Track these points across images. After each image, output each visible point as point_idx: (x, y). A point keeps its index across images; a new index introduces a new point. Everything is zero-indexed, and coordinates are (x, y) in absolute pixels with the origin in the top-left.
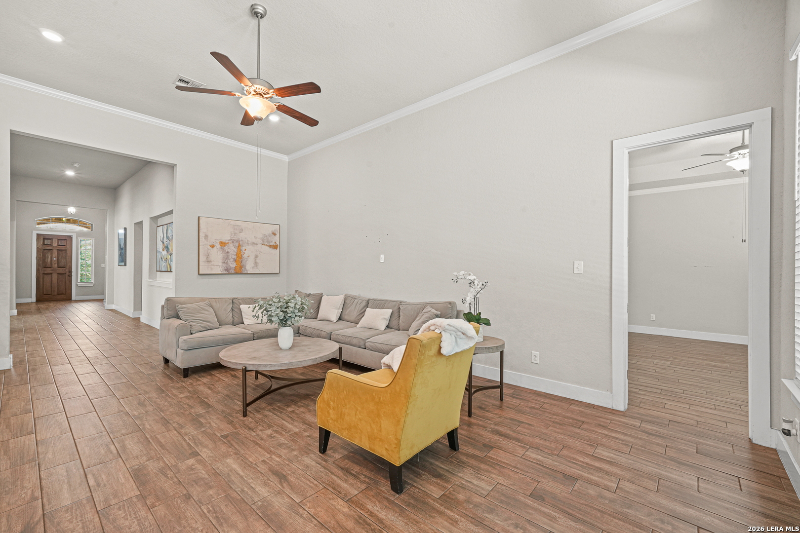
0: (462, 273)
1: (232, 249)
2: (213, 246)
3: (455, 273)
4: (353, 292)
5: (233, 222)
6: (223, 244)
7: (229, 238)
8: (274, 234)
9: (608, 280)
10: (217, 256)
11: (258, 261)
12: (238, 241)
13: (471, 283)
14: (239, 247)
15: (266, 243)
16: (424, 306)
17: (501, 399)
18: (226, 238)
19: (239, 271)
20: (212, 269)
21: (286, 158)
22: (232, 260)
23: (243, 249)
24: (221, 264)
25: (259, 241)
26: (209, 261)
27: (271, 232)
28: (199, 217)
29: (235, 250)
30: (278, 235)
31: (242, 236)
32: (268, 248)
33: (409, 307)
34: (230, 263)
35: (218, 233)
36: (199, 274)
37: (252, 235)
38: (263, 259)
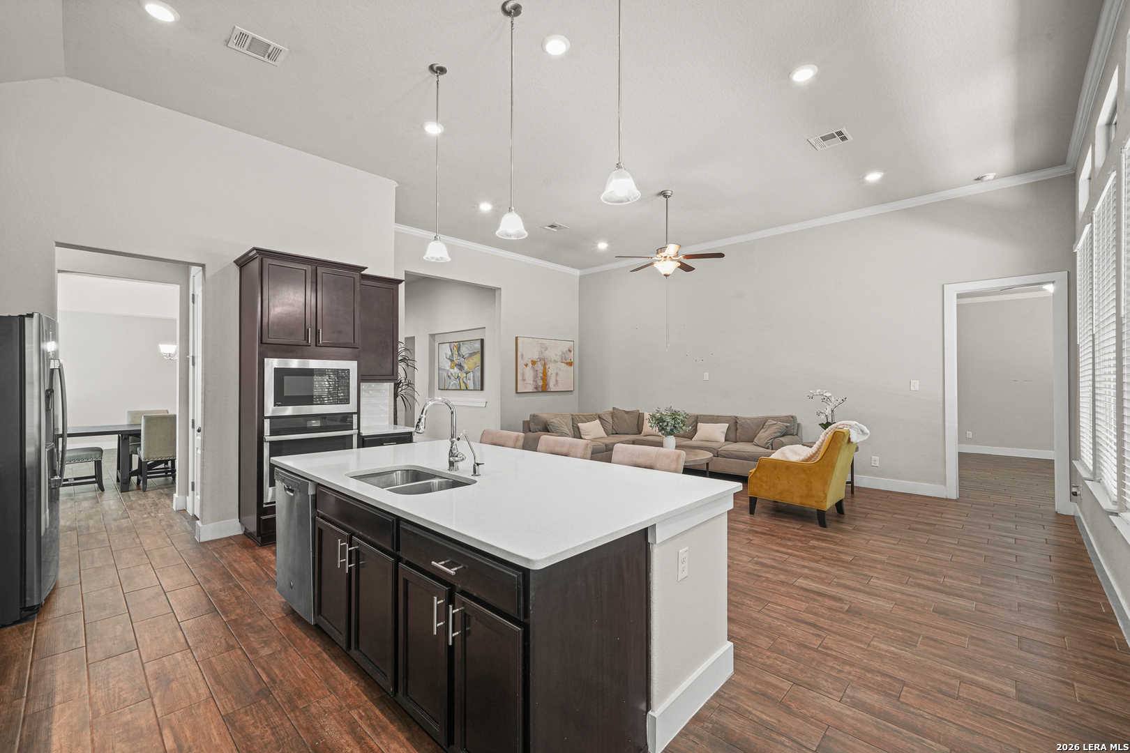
0: (818, 391)
1: (539, 367)
2: (526, 365)
4: (677, 408)
5: (540, 341)
6: (534, 363)
7: (537, 357)
8: (570, 351)
10: (529, 374)
11: (558, 379)
12: (544, 359)
13: (826, 400)
14: (545, 365)
15: (564, 361)
16: (765, 420)
18: (536, 357)
19: (543, 389)
20: (526, 387)
21: (578, 272)
22: (540, 378)
23: (547, 367)
24: (532, 382)
25: (558, 358)
26: (524, 380)
27: (567, 349)
28: (517, 338)
29: (542, 368)
30: (572, 352)
31: (547, 354)
32: (565, 365)
33: (748, 421)
34: (538, 381)
35: (530, 352)
36: (517, 392)
37: (554, 353)
38: (561, 377)
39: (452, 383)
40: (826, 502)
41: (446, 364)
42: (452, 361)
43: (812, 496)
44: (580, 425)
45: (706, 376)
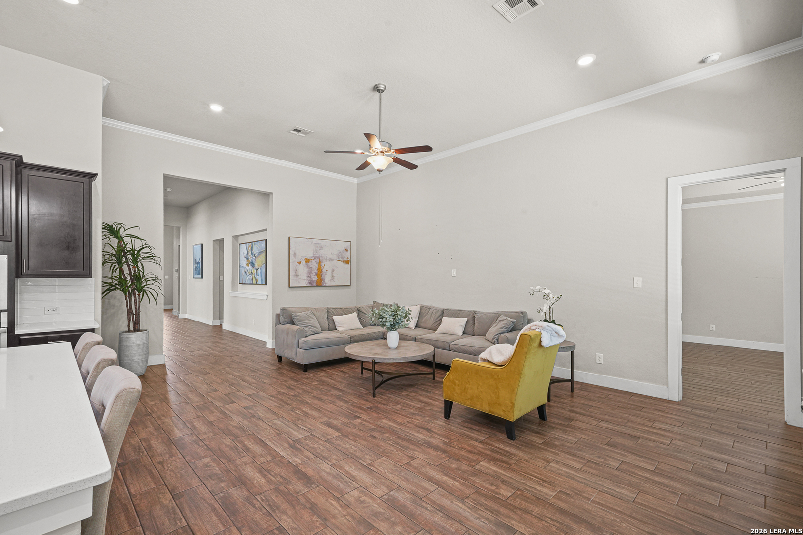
0: (538, 287)
1: (314, 264)
2: (300, 263)
3: (532, 288)
4: (427, 303)
5: (315, 241)
6: (307, 260)
7: (312, 255)
8: (347, 250)
9: (664, 293)
10: (303, 270)
11: (334, 275)
12: (319, 257)
13: (546, 296)
14: (320, 262)
15: (340, 259)
16: (499, 314)
17: (572, 391)
18: (310, 255)
19: (319, 284)
20: (299, 283)
21: (355, 181)
22: (314, 274)
23: (323, 264)
24: (306, 278)
25: (335, 257)
26: (297, 276)
27: (344, 249)
28: (289, 238)
29: (317, 265)
30: (349, 251)
31: (322, 253)
32: (342, 262)
33: (484, 316)
34: (313, 277)
35: (304, 250)
36: (289, 287)
37: (329, 251)
38: (336, 272)
39: (248, 278)
40: (513, 412)
41: (244, 262)
42: (248, 259)
43: (499, 404)
44: (334, 317)
45: (454, 273)
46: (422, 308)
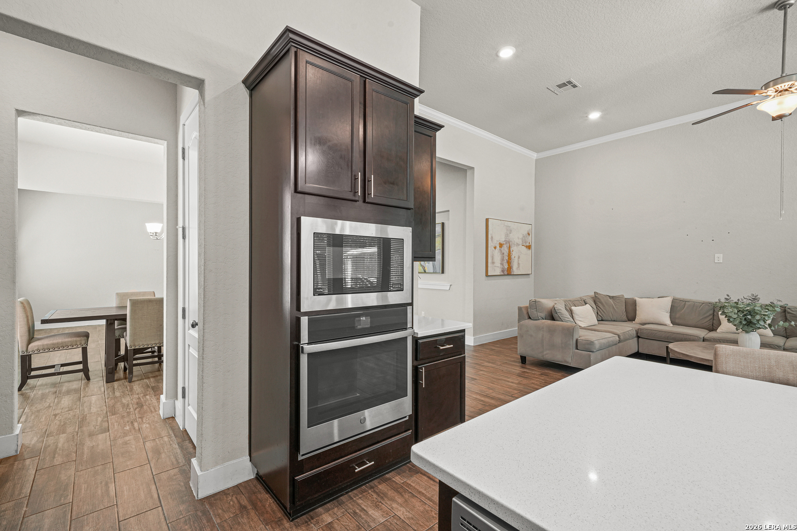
1: (505, 249)
2: (495, 248)
5: (506, 223)
6: (501, 245)
7: (504, 240)
8: (529, 234)
10: (496, 256)
11: (520, 262)
12: (509, 242)
14: (510, 247)
15: (524, 244)
18: (502, 240)
19: (508, 272)
20: (495, 270)
21: (534, 156)
22: (505, 261)
23: (511, 249)
24: (499, 265)
25: (520, 242)
26: (493, 263)
27: (527, 233)
28: (487, 220)
29: (507, 251)
30: (531, 235)
31: (511, 237)
32: (525, 248)
34: (504, 264)
35: (498, 235)
36: (487, 275)
37: (516, 237)
38: (523, 261)
46: (674, 301)
